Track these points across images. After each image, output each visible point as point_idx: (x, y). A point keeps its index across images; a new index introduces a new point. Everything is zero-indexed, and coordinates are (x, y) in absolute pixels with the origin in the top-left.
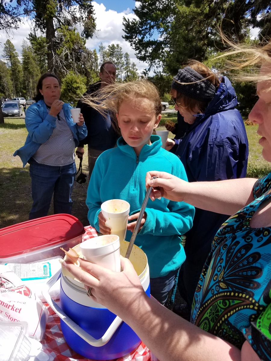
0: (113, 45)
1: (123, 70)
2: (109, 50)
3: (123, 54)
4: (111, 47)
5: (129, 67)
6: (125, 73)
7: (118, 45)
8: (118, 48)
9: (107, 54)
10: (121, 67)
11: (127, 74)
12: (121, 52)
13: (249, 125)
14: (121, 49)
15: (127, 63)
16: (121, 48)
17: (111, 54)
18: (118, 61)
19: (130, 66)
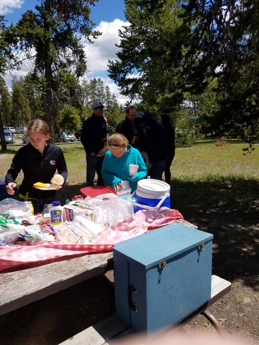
0: (95, 80)
1: (105, 101)
2: (91, 84)
3: (104, 87)
4: (93, 81)
5: (110, 99)
6: (106, 104)
7: (99, 80)
8: (99, 82)
9: (89, 87)
10: (103, 98)
11: (108, 104)
12: (103, 85)
13: (218, 146)
14: (103, 83)
15: (107, 95)
16: (102, 81)
17: (93, 87)
18: (99, 93)
19: (111, 97)
